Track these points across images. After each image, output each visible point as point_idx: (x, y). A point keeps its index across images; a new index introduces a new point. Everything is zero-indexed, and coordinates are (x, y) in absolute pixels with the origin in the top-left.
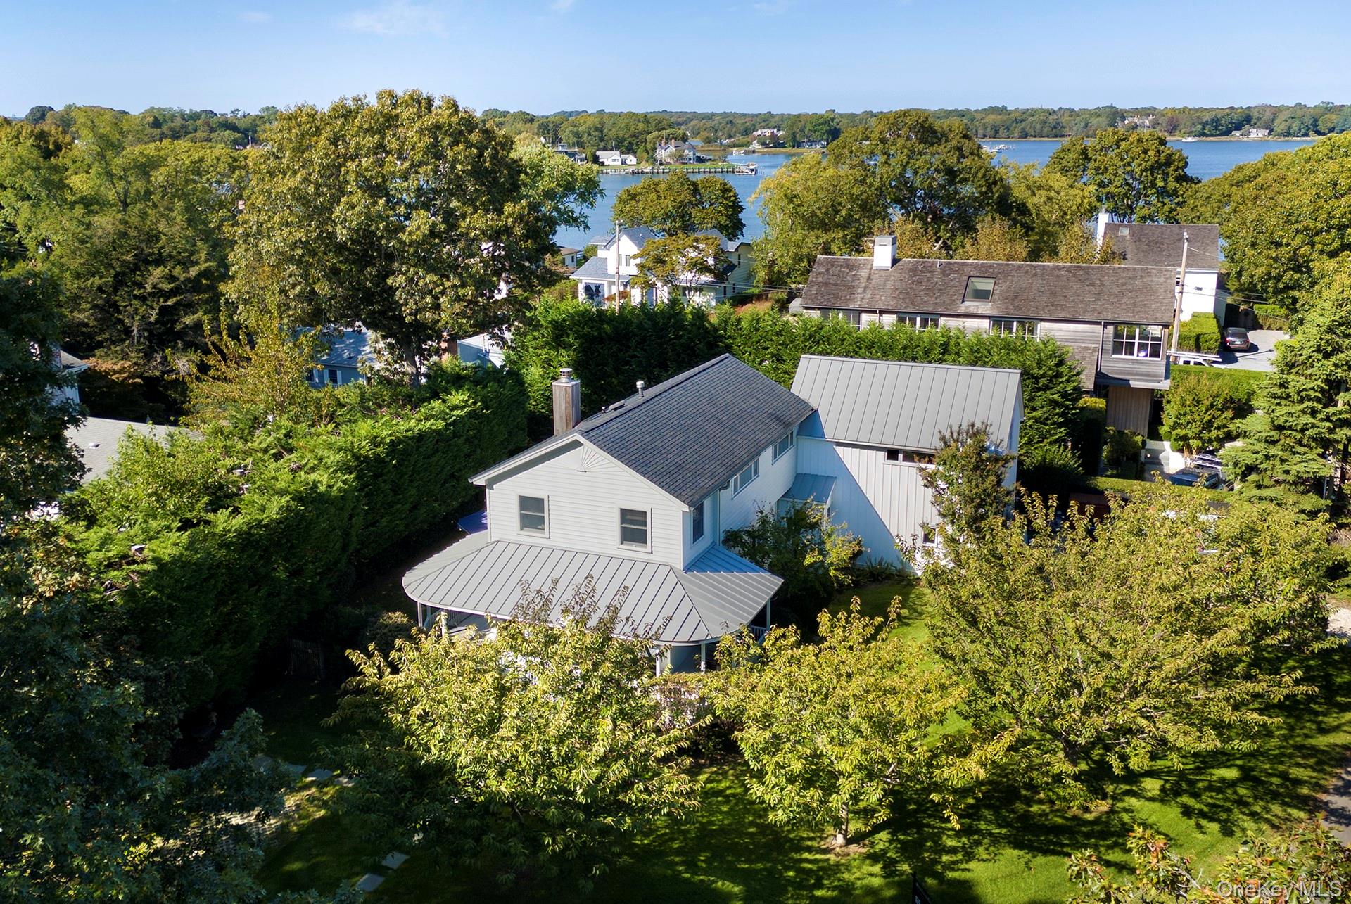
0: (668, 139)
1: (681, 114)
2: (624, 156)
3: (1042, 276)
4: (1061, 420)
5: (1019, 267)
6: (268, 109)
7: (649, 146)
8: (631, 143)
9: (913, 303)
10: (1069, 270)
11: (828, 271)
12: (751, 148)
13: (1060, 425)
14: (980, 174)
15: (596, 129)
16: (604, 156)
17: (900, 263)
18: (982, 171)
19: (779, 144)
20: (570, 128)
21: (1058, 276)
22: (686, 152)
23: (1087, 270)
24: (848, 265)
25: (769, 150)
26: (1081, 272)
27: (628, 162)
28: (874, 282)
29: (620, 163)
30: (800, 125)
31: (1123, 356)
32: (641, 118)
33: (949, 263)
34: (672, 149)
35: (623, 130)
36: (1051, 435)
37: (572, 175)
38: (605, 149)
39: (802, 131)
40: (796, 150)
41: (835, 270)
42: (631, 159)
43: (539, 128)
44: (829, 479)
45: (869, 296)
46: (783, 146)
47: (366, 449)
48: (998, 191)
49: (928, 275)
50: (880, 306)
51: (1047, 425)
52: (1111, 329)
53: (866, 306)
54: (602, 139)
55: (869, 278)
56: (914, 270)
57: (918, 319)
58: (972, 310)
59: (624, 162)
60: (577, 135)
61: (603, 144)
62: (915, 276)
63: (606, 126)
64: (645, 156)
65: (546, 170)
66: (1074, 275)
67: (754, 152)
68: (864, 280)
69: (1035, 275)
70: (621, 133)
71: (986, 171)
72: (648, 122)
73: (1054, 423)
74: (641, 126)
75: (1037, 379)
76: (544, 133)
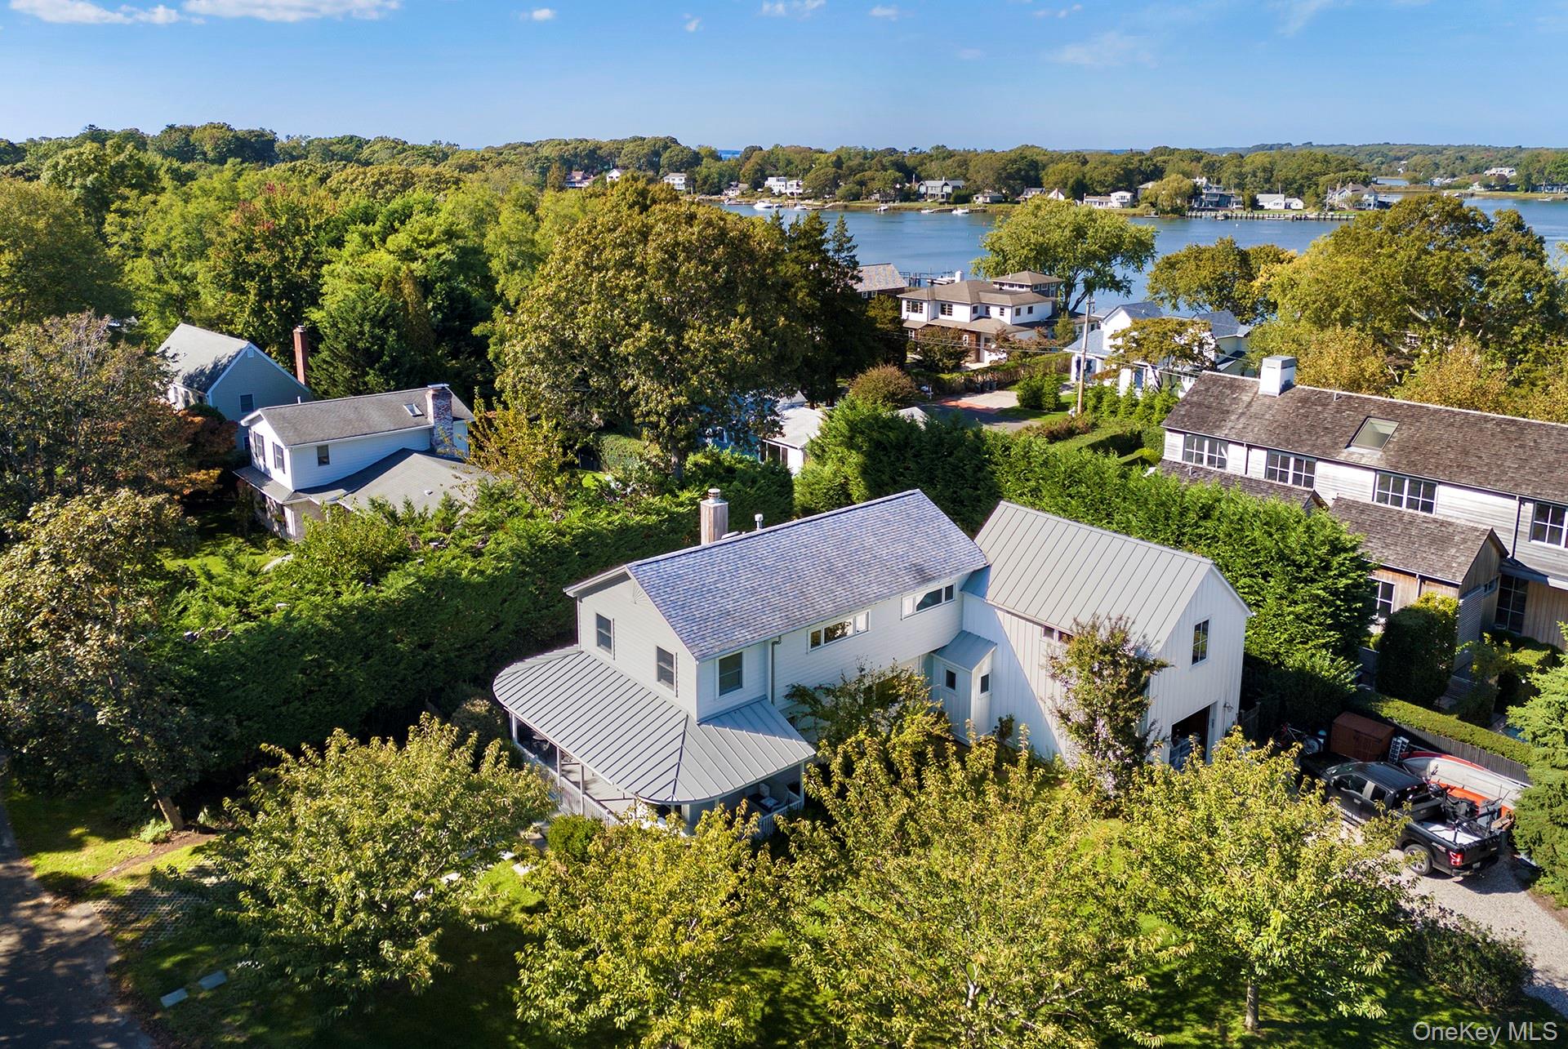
0: (1344, 183)
1: (1401, 147)
2: (1289, 200)
3: (1461, 427)
4: (1329, 621)
5: (1436, 411)
6: (938, 148)
7: (1320, 190)
8: (1302, 186)
9: (1287, 440)
10: (1499, 423)
11: (1207, 390)
12: (1470, 191)
13: (1330, 628)
14: (1516, 277)
15: (1264, 170)
16: (1265, 200)
17: (1292, 390)
18: (1520, 273)
19: (1508, 186)
20: (1232, 169)
21: (1481, 430)
22: (1366, 197)
23: (1522, 428)
24: (1233, 386)
25: (1494, 193)
26: (1513, 429)
27: (1293, 206)
28: (1252, 410)
29: (1283, 207)
30: (1538, 166)
31: (1545, 544)
32: (1320, 157)
33: (1350, 397)
34: (1348, 193)
35: (1294, 171)
36: (1317, 637)
37: (1119, 237)
38: (1269, 192)
39: (1541, 171)
40: (1529, 195)
41: (1215, 390)
42: (1297, 203)
43: (1205, 166)
44: (989, 643)
45: (1241, 426)
46: (1514, 189)
47: (548, 537)
48: (1541, 298)
49: (1319, 409)
50: (1249, 438)
51: (1311, 624)
52: (1529, 508)
53: (1233, 437)
54: (1268, 181)
55: (1249, 404)
56: (1305, 400)
57: (1292, 460)
58: (1354, 459)
59: (1287, 207)
60: (1241, 176)
61: (1268, 186)
62: (1303, 407)
63: (1277, 168)
64: (1314, 199)
65: (1090, 232)
66: (1503, 431)
67: (1472, 195)
68: (1242, 405)
69: (1452, 425)
70: (1291, 175)
71: (1524, 274)
72: (1328, 162)
73: (1320, 624)
74: (1317, 167)
75: (1300, 568)
76: (1208, 172)
